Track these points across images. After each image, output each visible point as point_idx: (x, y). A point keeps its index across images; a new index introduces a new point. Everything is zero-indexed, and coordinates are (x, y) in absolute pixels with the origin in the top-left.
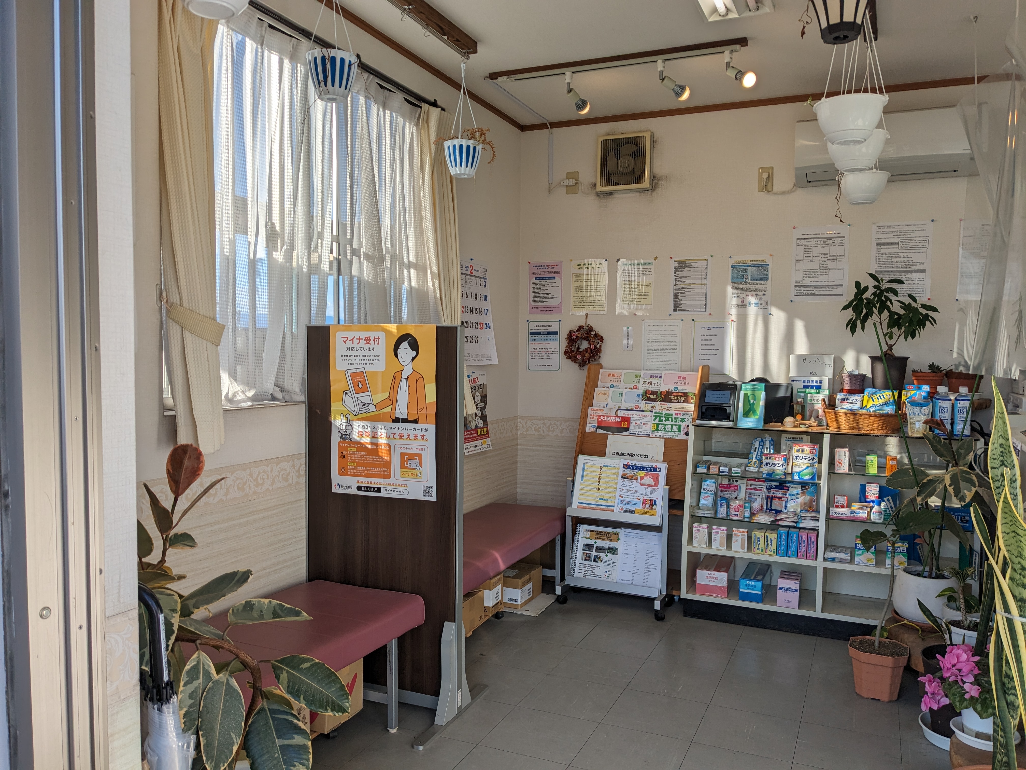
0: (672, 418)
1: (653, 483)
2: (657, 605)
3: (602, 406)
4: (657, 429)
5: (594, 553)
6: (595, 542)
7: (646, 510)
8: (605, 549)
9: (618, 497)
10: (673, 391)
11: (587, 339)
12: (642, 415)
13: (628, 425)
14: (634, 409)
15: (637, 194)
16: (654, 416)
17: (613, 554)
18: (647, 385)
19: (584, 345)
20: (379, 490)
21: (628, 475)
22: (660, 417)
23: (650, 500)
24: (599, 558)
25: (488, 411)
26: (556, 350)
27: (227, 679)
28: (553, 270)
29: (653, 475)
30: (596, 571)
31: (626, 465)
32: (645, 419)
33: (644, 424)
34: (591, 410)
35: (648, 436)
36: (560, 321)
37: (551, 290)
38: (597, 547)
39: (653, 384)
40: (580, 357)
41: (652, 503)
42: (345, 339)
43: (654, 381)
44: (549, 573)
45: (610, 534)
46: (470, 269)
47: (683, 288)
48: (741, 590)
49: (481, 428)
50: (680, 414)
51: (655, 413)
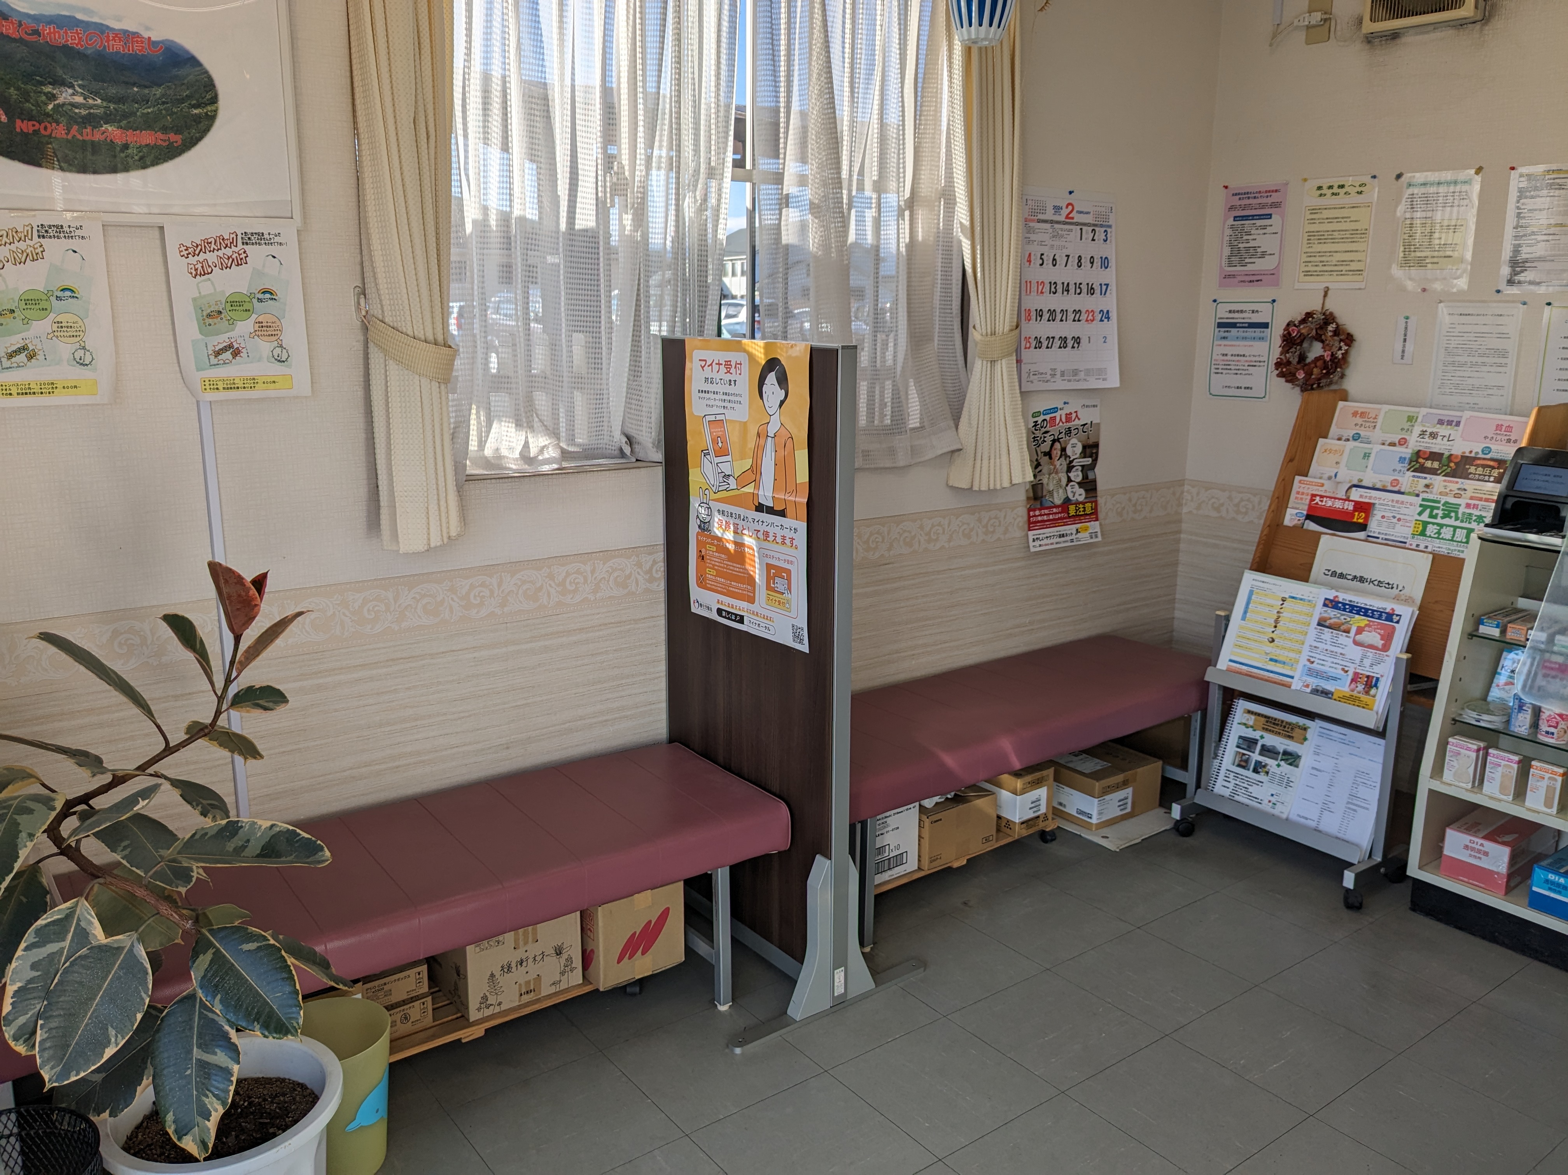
0: (1457, 513)
1: (1380, 643)
2: (1349, 880)
3: (1326, 476)
4: (1423, 533)
5: (1256, 757)
6: (1262, 737)
7: (1355, 693)
8: (1278, 753)
9: (1303, 661)
10: (1481, 455)
11: (1319, 338)
12: (1397, 502)
13: (1367, 518)
14: (1390, 488)
15: (1451, 32)
16: (1421, 506)
17: (1290, 764)
18: (1427, 440)
19: (1316, 350)
20: (741, 620)
21: (1332, 621)
22: (1433, 508)
23: (1368, 677)
24: (1265, 766)
25: (1100, 473)
26: (1261, 359)
27: (132, 943)
28: (1269, 201)
29: (1382, 627)
30: (1254, 790)
31: (1331, 601)
32: (1403, 510)
33: (1399, 520)
34: (1300, 482)
35: (1401, 544)
36: (1274, 301)
37: (1262, 240)
38: (1263, 746)
39: (1440, 438)
40: (1301, 375)
41: (1371, 683)
42: (703, 363)
43: (1443, 430)
44: (1178, 775)
45: (1292, 726)
46: (1065, 212)
47: (1533, 233)
48: (1534, 889)
49: (1077, 503)
50: (1475, 507)
51: (1423, 500)
